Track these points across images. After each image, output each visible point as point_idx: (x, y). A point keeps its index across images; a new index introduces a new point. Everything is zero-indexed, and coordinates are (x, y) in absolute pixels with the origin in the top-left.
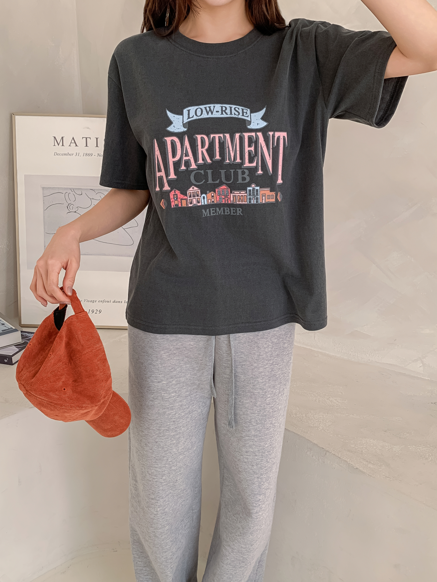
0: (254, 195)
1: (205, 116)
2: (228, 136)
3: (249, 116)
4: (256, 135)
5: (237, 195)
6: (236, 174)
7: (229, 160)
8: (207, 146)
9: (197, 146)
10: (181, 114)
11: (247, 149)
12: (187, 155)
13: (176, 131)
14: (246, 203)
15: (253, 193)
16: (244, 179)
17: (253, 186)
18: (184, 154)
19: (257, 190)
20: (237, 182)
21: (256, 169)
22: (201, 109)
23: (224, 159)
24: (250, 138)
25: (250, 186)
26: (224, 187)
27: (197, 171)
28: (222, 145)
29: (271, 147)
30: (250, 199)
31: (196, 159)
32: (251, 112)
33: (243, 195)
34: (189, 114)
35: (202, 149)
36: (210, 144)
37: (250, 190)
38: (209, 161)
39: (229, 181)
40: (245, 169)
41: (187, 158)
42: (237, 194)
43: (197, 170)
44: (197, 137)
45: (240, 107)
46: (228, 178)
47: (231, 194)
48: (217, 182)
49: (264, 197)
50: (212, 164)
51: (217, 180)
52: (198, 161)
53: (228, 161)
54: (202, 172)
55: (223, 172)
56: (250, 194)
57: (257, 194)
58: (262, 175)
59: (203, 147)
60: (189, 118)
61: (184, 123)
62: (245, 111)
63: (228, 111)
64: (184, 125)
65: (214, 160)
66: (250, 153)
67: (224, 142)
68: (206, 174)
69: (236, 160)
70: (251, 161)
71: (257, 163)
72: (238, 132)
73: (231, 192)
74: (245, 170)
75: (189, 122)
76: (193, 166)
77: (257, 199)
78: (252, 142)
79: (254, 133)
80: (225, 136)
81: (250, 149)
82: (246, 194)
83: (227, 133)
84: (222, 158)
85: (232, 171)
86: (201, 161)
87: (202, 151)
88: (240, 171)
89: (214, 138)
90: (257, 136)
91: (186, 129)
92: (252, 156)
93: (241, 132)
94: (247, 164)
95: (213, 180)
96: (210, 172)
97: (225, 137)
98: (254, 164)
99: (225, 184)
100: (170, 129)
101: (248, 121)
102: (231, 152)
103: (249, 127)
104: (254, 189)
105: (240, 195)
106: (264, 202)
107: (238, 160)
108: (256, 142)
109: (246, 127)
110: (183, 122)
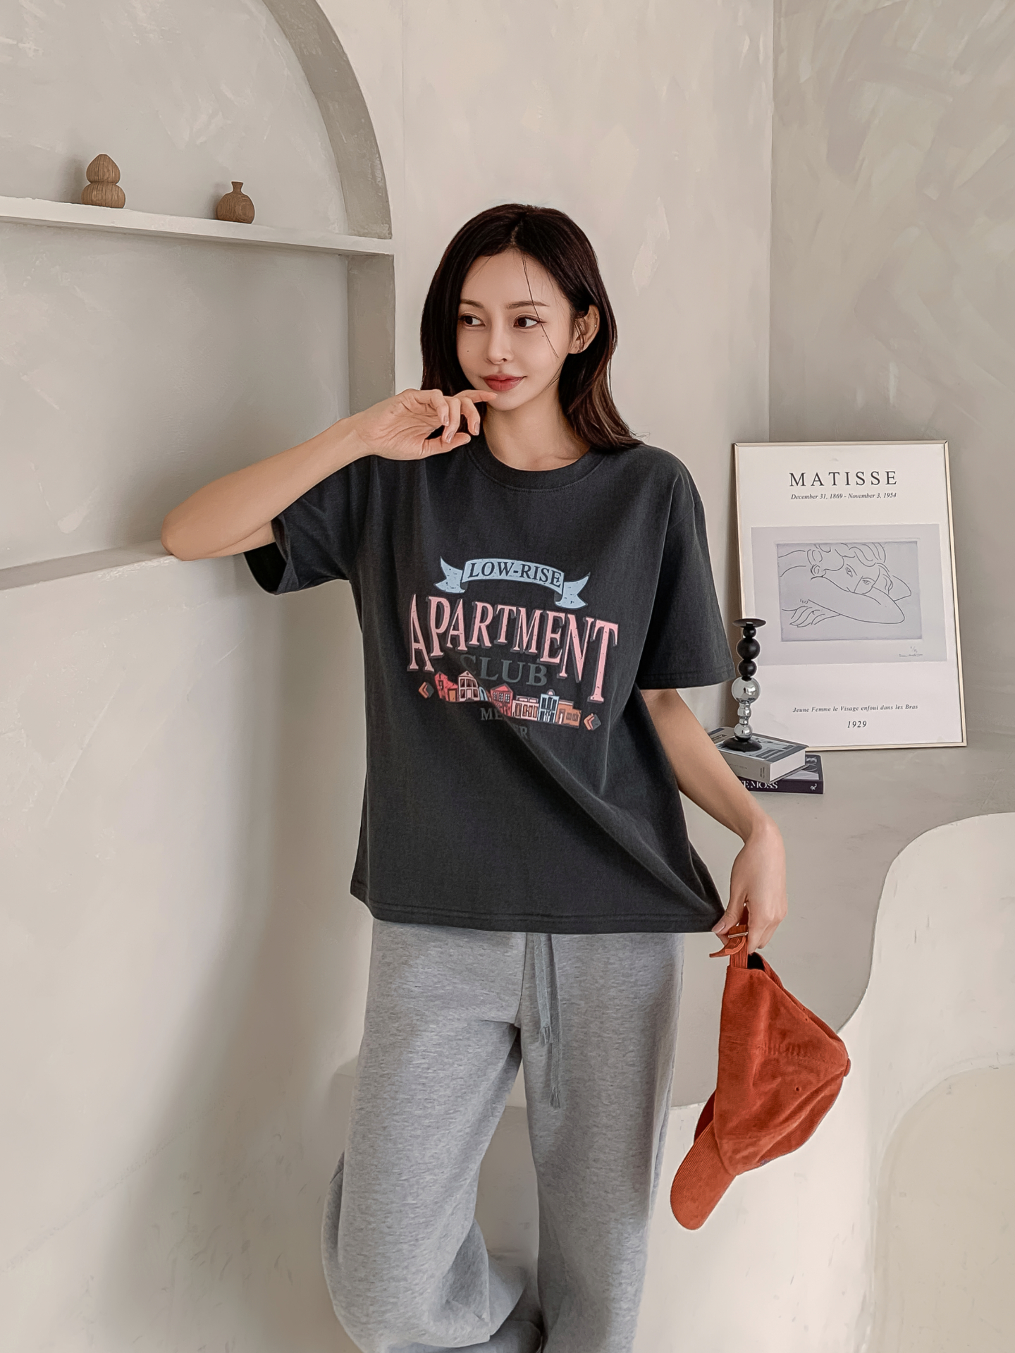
0: (549, 708)
1: (496, 576)
2: (523, 611)
3: (561, 586)
4: (566, 617)
5: (523, 703)
6: (526, 669)
7: (519, 647)
8: (488, 621)
9: (475, 617)
10: (462, 568)
11: (549, 635)
12: (456, 628)
13: (447, 591)
14: (536, 719)
15: (549, 704)
16: (537, 680)
17: (551, 693)
18: (452, 627)
19: (555, 701)
20: (527, 683)
21: (557, 668)
22: (493, 564)
23: (512, 644)
24: (556, 620)
25: (545, 693)
26: (504, 688)
27: (466, 655)
28: (512, 622)
29: (586, 640)
30: (542, 713)
31: (468, 637)
32: (566, 580)
33: (533, 705)
34: (472, 570)
35: (481, 624)
36: (494, 618)
37: (544, 699)
38: (487, 643)
39: (514, 679)
40: (542, 665)
41: (455, 633)
42: (523, 701)
43: (467, 653)
44: (477, 605)
45: (551, 569)
46: (512, 674)
47: (514, 701)
48: (494, 678)
49: (562, 715)
50: (491, 648)
51: (494, 675)
52: (471, 640)
53: (517, 648)
54: (474, 658)
55: (506, 663)
56: (543, 707)
57: (554, 709)
58: (566, 678)
59: (482, 620)
60: (471, 576)
61: (463, 581)
62: (556, 575)
63: (532, 573)
64: (462, 585)
65: (495, 642)
66: (553, 641)
67: (515, 618)
68: (479, 663)
69: (530, 649)
70: (553, 653)
71: (561, 660)
72: (539, 608)
73: (514, 698)
74: (541, 667)
75: (470, 582)
76: (462, 647)
77: (553, 714)
78: (559, 627)
79: (564, 614)
80: (520, 611)
81: (554, 636)
82: (537, 705)
83: (523, 606)
84: (509, 642)
85: (521, 664)
86: (474, 642)
87: (480, 628)
88: (533, 667)
89: (502, 611)
90: (567, 619)
91: (463, 591)
92: (556, 647)
93: (544, 609)
94: (545, 658)
95: (488, 675)
96: (485, 661)
97: (518, 612)
98: (557, 660)
99: (505, 684)
100: (440, 586)
101: (558, 593)
102: (525, 635)
103: (557, 603)
104: (550, 699)
105: (528, 704)
106: (560, 723)
107: (533, 650)
108: (565, 628)
109: (553, 602)
110: (461, 580)
